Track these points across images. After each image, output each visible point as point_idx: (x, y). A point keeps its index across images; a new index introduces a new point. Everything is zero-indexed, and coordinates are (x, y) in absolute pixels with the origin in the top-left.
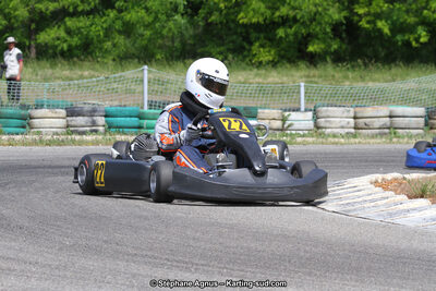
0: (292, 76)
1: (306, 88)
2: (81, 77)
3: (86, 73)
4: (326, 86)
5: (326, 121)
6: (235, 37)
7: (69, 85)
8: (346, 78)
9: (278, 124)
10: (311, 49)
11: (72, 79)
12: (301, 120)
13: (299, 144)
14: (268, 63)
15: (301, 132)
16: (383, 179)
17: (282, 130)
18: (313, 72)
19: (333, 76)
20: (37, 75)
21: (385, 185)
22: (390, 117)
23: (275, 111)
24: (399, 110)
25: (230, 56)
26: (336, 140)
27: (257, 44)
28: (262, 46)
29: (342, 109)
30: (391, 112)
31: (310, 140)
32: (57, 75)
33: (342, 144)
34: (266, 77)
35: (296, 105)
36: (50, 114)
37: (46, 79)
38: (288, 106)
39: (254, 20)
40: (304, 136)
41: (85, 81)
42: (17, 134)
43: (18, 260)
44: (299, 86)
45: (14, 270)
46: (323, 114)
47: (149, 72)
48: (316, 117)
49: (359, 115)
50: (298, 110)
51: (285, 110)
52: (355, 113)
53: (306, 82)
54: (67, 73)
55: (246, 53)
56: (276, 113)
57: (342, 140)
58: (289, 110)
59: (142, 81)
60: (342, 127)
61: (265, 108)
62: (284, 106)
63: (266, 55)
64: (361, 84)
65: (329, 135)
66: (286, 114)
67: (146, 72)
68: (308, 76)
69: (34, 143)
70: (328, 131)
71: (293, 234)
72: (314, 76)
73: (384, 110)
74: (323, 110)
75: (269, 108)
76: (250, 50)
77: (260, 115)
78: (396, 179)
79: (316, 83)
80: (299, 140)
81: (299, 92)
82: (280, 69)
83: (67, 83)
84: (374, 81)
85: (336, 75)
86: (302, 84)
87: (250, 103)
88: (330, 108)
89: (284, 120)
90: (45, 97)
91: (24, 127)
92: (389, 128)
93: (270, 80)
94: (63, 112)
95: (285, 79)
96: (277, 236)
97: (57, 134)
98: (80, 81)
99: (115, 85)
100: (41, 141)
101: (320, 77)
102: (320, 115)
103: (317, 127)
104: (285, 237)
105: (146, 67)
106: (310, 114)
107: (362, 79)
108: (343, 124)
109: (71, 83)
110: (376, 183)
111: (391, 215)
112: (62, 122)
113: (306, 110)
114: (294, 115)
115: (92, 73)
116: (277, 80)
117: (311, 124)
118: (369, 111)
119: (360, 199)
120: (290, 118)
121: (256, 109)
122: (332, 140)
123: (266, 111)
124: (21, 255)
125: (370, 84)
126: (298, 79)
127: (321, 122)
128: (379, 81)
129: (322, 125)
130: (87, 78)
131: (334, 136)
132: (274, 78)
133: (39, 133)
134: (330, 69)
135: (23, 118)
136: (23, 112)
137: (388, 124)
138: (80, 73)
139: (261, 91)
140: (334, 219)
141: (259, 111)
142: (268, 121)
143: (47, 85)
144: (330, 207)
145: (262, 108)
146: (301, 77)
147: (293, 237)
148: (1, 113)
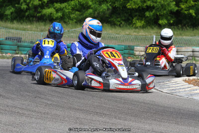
0: (150, 32)
1: (156, 38)
6: (126, 14)
9: (143, 53)
10: (160, 22)
14: (140, 27)
16: (189, 79)
20: (38, 29)
21: (189, 82)
22: (193, 52)
23: (142, 48)
24: (197, 49)
25: (123, 23)
27: (135, 19)
28: (138, 19)
30: (193, 49)
34: (138, 32)
37: (42, 31)
39: (134, 7)
49: (179, 50)
52: (177, 50)
53: (156, 35)
55: (130, 21)
63: (139, 24)
64: (181, 37)
68: (157, 33)
73: (190, 49)
75: (140, 46)
76: (132, 21)
77: (135, 49)
78: (194, 79)
81: (153, 40)
82: (144, 29)
84: (186, 36)
86: (154, 36)
87: (131, 44)
92: (192, 57)
93: (140, 34)
95: (147, 34)
96: (141, 103)
99: (72, 34)
104: (145, 103)
107: (181, 34)
110: (185, 81)
111: (191, 95)
116: (143, 34)
118: (184, 49)
119: (178, 88)
121: (134, 46)
123: (138, 47)
124: (29, 107)
125: (184, 37)
128: (188, 36)
132: (142, 33)
136: (31, 45)
137: (192, 55)
139: (136, 38)
140: (166, 96)
141: (135, 47)
142: (138, 52)
143: (42, 33)
144: (165, 91)
145: (136, 46)
146: (154, 33)
147: (148, 103)
148: (21, 45)
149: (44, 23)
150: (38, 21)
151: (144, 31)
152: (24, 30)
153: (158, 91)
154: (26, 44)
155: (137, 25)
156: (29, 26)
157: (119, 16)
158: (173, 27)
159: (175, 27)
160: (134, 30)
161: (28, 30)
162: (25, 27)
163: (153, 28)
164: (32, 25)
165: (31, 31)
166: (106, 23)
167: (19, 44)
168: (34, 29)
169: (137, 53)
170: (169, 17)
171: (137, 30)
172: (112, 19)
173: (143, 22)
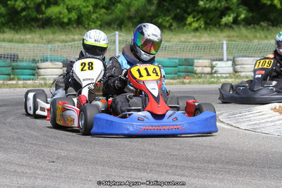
0: (218, 36)
1: (228, 45)
2: (73, 40)
3: (76, 37)
4: (241, 43)
5: (241, 68)
6: (178, 10)
7: (65, 46)
8: (255, 37)
9: (208, 70)
11: (66, 42)
12: (224, 67)
15: (224, 76)
16: (280, 107)
17: (211, 73)
19: (246, 36)
20: (42, 39)
21: (281, 111)
23: (206, 61)
25: (175, 24)
31: (231, 80)
32: (57, 39)
34: (200, 37)
35: (221, 57)
36: (51, 66)
37: (49, 42)
38: (215, 57)
40: (226, 78)
41: (76, 43)
42: (29, 80)
44: (223, 44)
45: (26, 173)
46: (240, 63)
47: (120, 36)
48: (234, 64)
50: (222, 60)
51: (213, 60)
53: (227, 41)
54: (63, 37)
56: (207, 62)
58: (216, 60)
59: (115, 42)
61: (200, 59)
62: (212, 57)
64: (266, 42)
65: (243, 77)
66: (214, 63)
67: (117, 36)
68: (229, 37)
69: (41, 86)
70: (243, 74)
71: (217, 145)
72: (233, 37)
74: (239, 60)
75: (202, 59)
77: (195, 64)
79: (234, 41)
80: (223, 80)
81: (222, 48)
83: (63, 44)
86: (225, 42)
87: (189, 56)
88: (244, 58)
89: (212, 67)
90: (49, 54)
91: (34, 75)
93: (203, 39)
94: (60, 64)
95: (213, 39)
98: (72, 43)
100: (45, 84)
101: (237, 37)
102: (237, 63)
103: (236, 71)
105: (117, 33)
106: (230, 63)
107: (266, 38)
110: (275, 109)
112: (60, 71)
113: (228, 60)
114: (219, 64)
115: (80, 36)
116: (208, 39)
117: (231, 70)
119: (264, 121)
120: (217, 66)
121: (194, 59)
123: (200, 61)
126: (222, 40)
127: (238, 67)
129: (239, 70)
130: (76, 41)
131: (247, 77)
132: (206, 38)
133: (44, 79)
135: (33, 69)
136: (33, 65)
138: (72, 37)
139: (198, 47)
140: (246, 135)
141: (195, 61)
142: (201, 68)
143: (50, 46)
144: (243, 126)
145: (197, 59)
146: (224, 37)
148: (18, 66)
150: (43, 28)
151: (209, 35)
152: (22, 42)
154: (24, 64)
156: (29, 36)
157: (168, 13)
158: (252, 26)
159: (256, 26)
160: (193, 34)
161: (27, 42)
162: (22, 37)
164: (34, 35)
165: (32, 43)
167: (15, 64)
168: (36, 40)
169: (199, 70)
171: (198, 34)
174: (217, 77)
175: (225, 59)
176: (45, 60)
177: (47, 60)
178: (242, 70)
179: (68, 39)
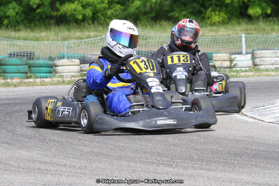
0: (236, 30)
1: (246, 38)
2: (89, 37)
3: (92, 34)
4: (260, 36)
5: (261, 61)
6: (195, 5)
7: (81, 42)
8: (273, 30)
9: (227, 64)
10: (251, 11)
11: (82, 39)
12: (243, 60)
13: (243, 77)
14: (219, 22)
15: (244, 69)
17: (231, 67)
18: (250, 27)
19: (264, 29)
20: (58, 36)
23: (225, 55)
26: (269, 73)
27: (209, 10)
28: (214, 10)
29: (271, 51)
31: (250, 74)
32: (72, 36)
33: (272, 76)
34: (217, 32)
35: (238, 50)
36: (69, 63)
37: (65, 39)
38: (234, 51)
40: (246, 71)
41: (92, 39)
42: (46, 78)
43: (52, 164)
44: (241, 37)
45: (50, 171)
46: (259, 56)
48: (253, 58)
50: (240, 53)
51: (232, 54)
53: (245, 34)
54: (78, 34)
55: (203, 15)
56: (225, 56)
57: (273, 73)
58: (235, 54)
60: (272, 64)
61: (218, 53)
62: (231, 51)
63: (216, 18)
65: (263, 70)
66: (233, 56)
68: (246, 30)
69: (59, 83)
70: (262, 67)
72: (251, 30)
74: (258, 53)
75: (221, 53)
76: (205, 13)
77: (214, 58)
79: (252, 34)
80: (242, 74)
81: (241, 41)
82: (226, 25)
83: (80, 41)
85: (266, 28)
86: (243, 35)
87: (208, 50)
88: (263, 51)
89: (231, 61)
90: (65, 51)
91: (51, 73)
93: (220, 33)
94: (77, 61)
95: (230, 32)
96: (231, 140)
97: (74, 76)
98: (89, 40)
100: (63, 81)
101: (255, 30)
102: (256, 56)
103: (255, 65)
104: (236, 140)
106: (249, 56)
108: (273, 62)
109: (83, 41)
112: (77, 68)
113: (247, 53)
114: (238, 57)
115: (96, 33)
116: (225, 33)
117: (250, 63)
120: (236, 59)
121: (212, 53)
122: (265, 73)
123: (219, 55)
124: (54, 160)
126: (240, 32)
127: (257, 61)
129: (258, 63)
130: (92, 37)
131: (267, 70)
132: (223, 32)
133: (61, 76)
134: (262, 24)
135: (51, 66)
136: (50, 62)
138: (87, 34)
139: (215, 41)
140: (270, 127)
141: (214, 55)
142: (220, 62)
143: (66, 43)
144: (267, 119)
145: (215, 53)
146: (241, 31)
147: (243, 141)
148: (34, 63)
149: (67, 26)
150: (58, 25)
151: (226, 28)
152: (37, 39)
153: (257, 121)
154: (41, 62)
155: (214, 21)
156: (44, 34)
157: (184, 8)
158: (271, 18)
159: (275, 19)
160: (209, 28)
161: (43, 40)
162: (37, 35)
163: (239, 23)
164: (49, 32)
165: (48, 40)
166: (165, 20)
167: (31, 62)
168: (51, 38)
169: (217, 64)
170: (264, 5)
171: (215, 28)
172: (174, 14)
173: (223, 14)
174: (237, 71)
175: (244, 52)
176: (62, 57)
177: (64, 58)
178: (262, 63)
179: (84, 36)
